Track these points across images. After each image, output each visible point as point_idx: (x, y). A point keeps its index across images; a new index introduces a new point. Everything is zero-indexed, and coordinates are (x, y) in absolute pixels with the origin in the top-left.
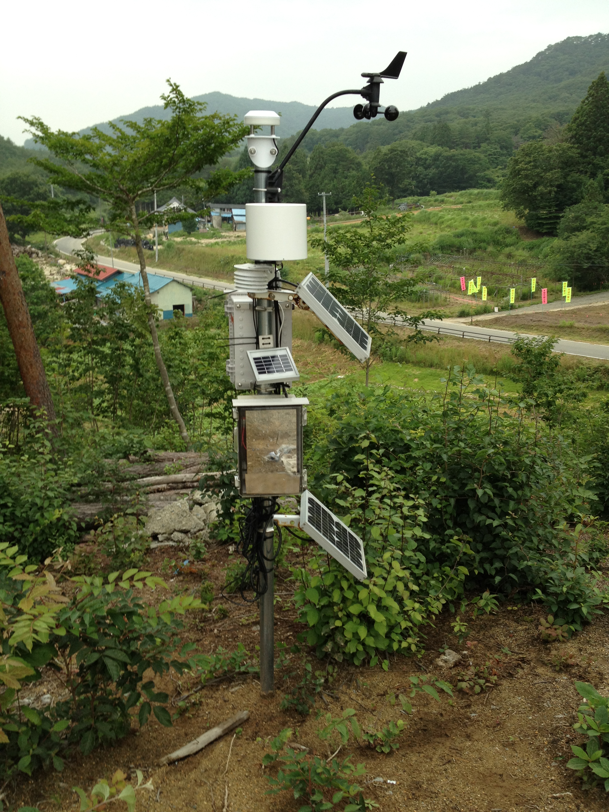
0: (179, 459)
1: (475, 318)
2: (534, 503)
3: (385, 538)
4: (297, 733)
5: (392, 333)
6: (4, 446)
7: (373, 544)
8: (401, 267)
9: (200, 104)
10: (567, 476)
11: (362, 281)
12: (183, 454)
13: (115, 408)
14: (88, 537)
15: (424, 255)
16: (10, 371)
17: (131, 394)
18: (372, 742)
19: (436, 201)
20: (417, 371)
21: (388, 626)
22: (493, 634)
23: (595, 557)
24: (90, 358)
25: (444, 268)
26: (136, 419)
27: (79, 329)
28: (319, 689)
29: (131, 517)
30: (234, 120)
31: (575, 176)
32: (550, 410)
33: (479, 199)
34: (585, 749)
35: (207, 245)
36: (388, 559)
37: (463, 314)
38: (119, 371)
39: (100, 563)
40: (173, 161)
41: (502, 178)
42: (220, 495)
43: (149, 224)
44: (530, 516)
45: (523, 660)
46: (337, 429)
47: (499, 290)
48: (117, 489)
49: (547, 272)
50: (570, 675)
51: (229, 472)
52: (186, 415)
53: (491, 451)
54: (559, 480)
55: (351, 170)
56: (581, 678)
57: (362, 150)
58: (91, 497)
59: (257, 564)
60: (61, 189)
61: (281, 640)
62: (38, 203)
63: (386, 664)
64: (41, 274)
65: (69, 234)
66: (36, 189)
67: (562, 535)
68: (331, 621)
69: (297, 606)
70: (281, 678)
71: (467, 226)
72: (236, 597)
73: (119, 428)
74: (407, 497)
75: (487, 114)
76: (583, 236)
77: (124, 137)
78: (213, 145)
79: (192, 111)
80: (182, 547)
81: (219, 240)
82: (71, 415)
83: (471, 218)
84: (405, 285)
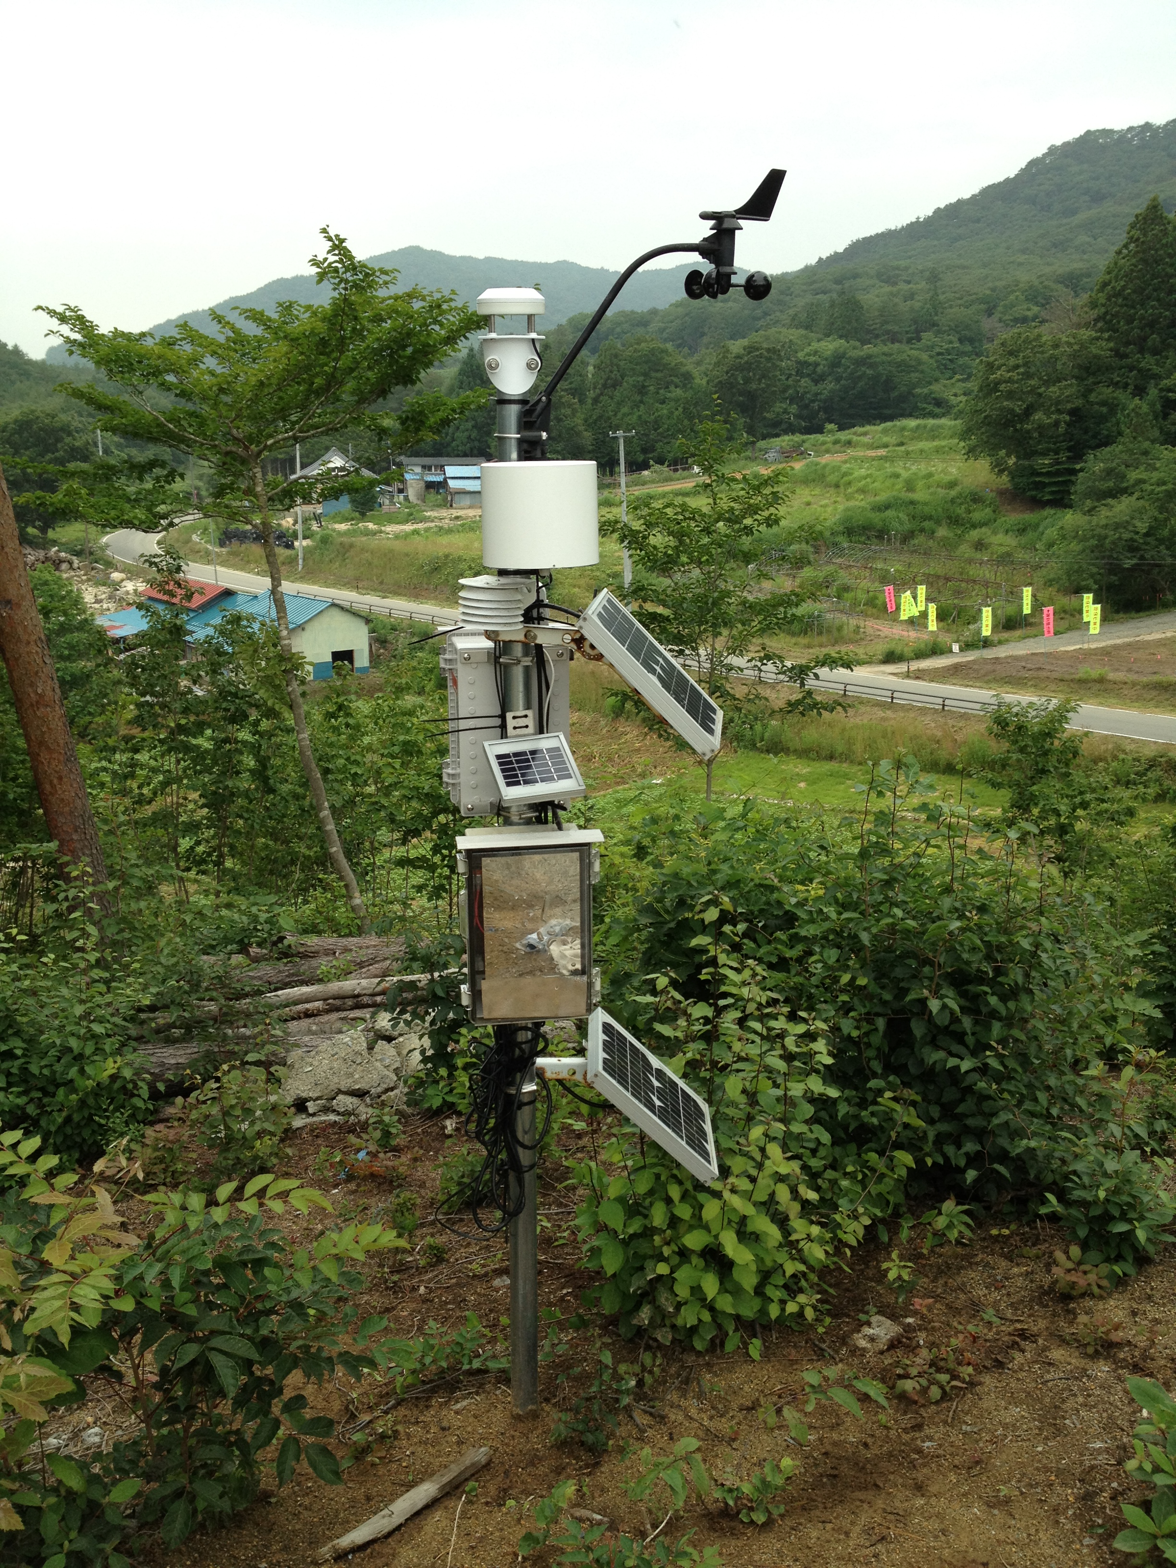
0: (347, 950)
1: (915, 665)
2: (1040, 1026)
3: (752, 1097)
4: (585, 1489)
5: (757, 696)
6: (9, 938)
7: (727, 1111)
8: (771, 570)
9: (385, 273)
10: (1102, 971)
11: (697, 599)
12: (354, 940)
13: (221, 856)
14: (170, 1111)
15: (813, 546)
16: (18, 790)
17: (252, 827)
18: (731, 1503)
19: (836, 442)
20: (803, 768)
21: (759, 1271)
22: (964, 1284)
23: (1158, 1129)
24: (173, 760)
25: (854, 570)
26: (262, 875)
27: (151, 705)
28: (626, 1400)
29: (253, 1068)
30: (451, 300)
31: (1106, 392)
32: (1065, 842)
33: (919, 439)
34: (1148, 1511)
35: (397, 537)
36: (758, 1139)
37: (891, 658)
38: (230, 783)
39: (195, 1162)
40: (333, 381)
41: (963, 398)
42: (428, 1019)
43: (287, 501)
44: (1033, 1049)
45: (1023, 1334)
46: (653, 885)
47: (961, 611)
48: (226, 1014)
49: (1052, 576)
50: (1115, 1363)
51: (445, 973)
52: (358, 864)
53: (955, 925)
54: (1088, 979)
55: (672, 388)
56: (1136, 1368)
57: (693, 350)
58: (177, 1032)
59: (503, 1156)
60: (116, 439)
61: (550, 1304)
62: (72, 466)
63: (755, 1348)
64: (77, 602)
65: (134, 526)
66: (68, 440)
67: (1096, 1087)
68: (649, 1264)
69: (581, 1236)
70: (552, 1379)
71: (898, 490)
72: (462, 1220)
73: (229, 893)
74: (792, 1017)
75: (934, 278)
76: (1122, 507)
77: (239, 340)
78: (409, 350)
79: (370, 287)
80: (354, 1125)
81: (420, 526)
82: (137, 872)
83: (905, 474)
84: (781, 605)
